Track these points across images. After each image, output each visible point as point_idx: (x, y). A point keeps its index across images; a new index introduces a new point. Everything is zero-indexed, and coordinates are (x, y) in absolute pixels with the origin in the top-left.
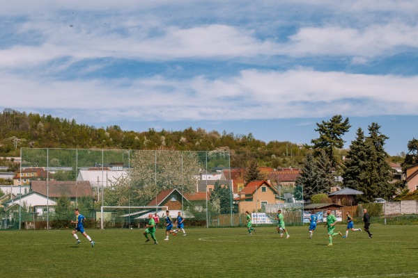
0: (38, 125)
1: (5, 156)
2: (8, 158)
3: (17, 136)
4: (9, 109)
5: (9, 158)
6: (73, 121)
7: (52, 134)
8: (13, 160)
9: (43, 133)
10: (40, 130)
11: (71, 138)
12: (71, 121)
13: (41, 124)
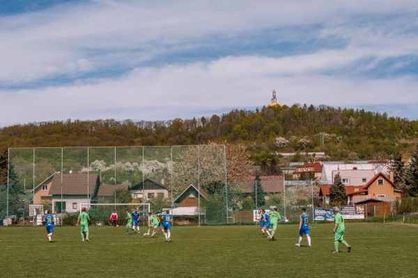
0: (350, 119)
1: (307, 152)
2: (309, 153)
3: (327, 132)
4: (323, 106)
5: (311, 154)
6: (385, 114)
7: (362, 128)
8: (314, 155)
9: (354, 127)
10: (351, 125)
11: (381, 131)
12: (382, 114)
13: (352, 119)
